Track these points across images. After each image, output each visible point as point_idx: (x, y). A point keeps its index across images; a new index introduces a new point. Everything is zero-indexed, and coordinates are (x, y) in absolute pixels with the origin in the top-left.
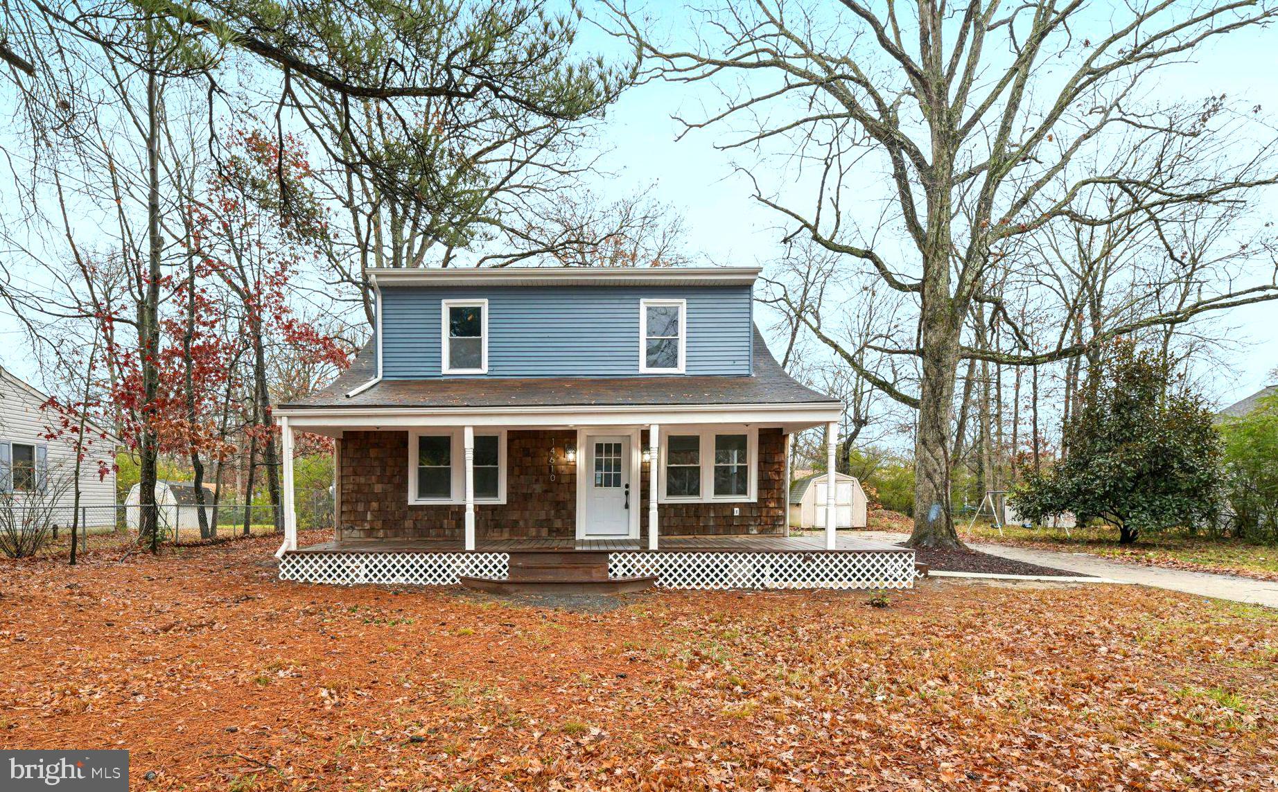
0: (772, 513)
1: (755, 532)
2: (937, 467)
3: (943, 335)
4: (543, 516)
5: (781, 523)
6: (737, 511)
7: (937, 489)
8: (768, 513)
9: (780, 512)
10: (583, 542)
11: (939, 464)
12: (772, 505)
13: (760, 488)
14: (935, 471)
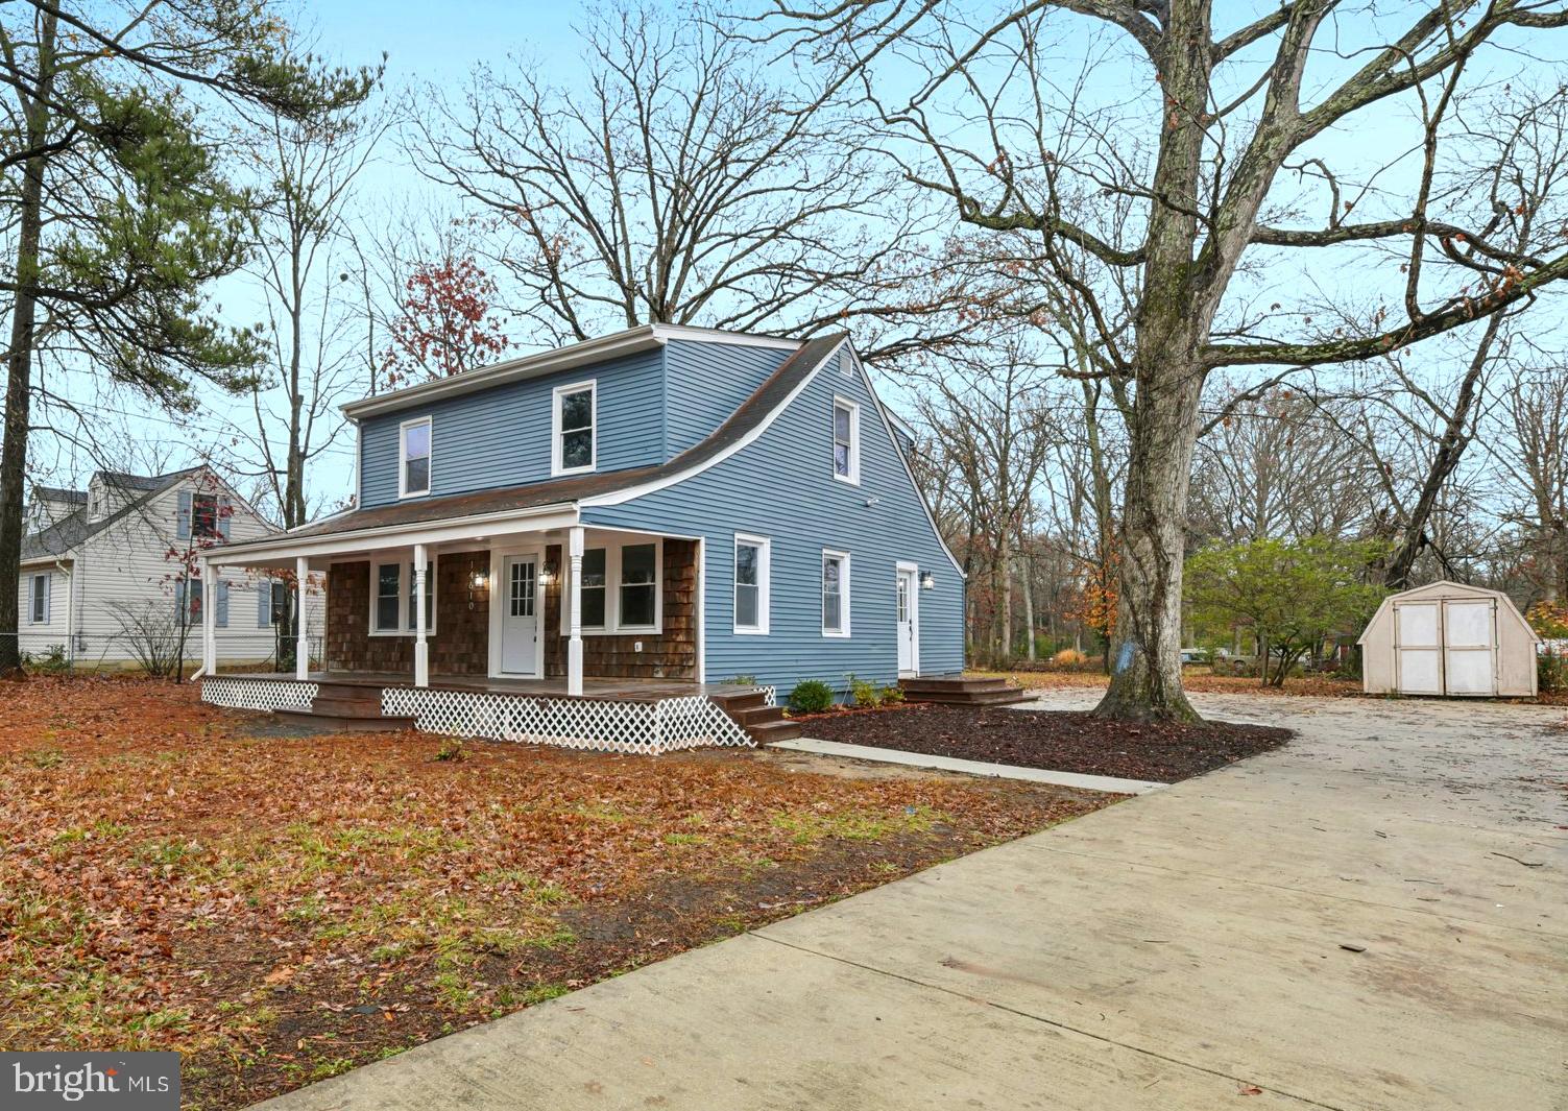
0: (680, 650)
1: (661, 675)
2: (1137, 573)
3: (1160, 333)
4: (463, 648)
5: (691, 663)
6: (639, 647)
7: (1135, 614)
8: (676, 648)
9: (690, 649)
10: (495, 681)
11: (1141, 567)
12: (681, 638)
13: (666, 616)
14: (1134, 580)
